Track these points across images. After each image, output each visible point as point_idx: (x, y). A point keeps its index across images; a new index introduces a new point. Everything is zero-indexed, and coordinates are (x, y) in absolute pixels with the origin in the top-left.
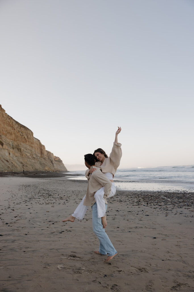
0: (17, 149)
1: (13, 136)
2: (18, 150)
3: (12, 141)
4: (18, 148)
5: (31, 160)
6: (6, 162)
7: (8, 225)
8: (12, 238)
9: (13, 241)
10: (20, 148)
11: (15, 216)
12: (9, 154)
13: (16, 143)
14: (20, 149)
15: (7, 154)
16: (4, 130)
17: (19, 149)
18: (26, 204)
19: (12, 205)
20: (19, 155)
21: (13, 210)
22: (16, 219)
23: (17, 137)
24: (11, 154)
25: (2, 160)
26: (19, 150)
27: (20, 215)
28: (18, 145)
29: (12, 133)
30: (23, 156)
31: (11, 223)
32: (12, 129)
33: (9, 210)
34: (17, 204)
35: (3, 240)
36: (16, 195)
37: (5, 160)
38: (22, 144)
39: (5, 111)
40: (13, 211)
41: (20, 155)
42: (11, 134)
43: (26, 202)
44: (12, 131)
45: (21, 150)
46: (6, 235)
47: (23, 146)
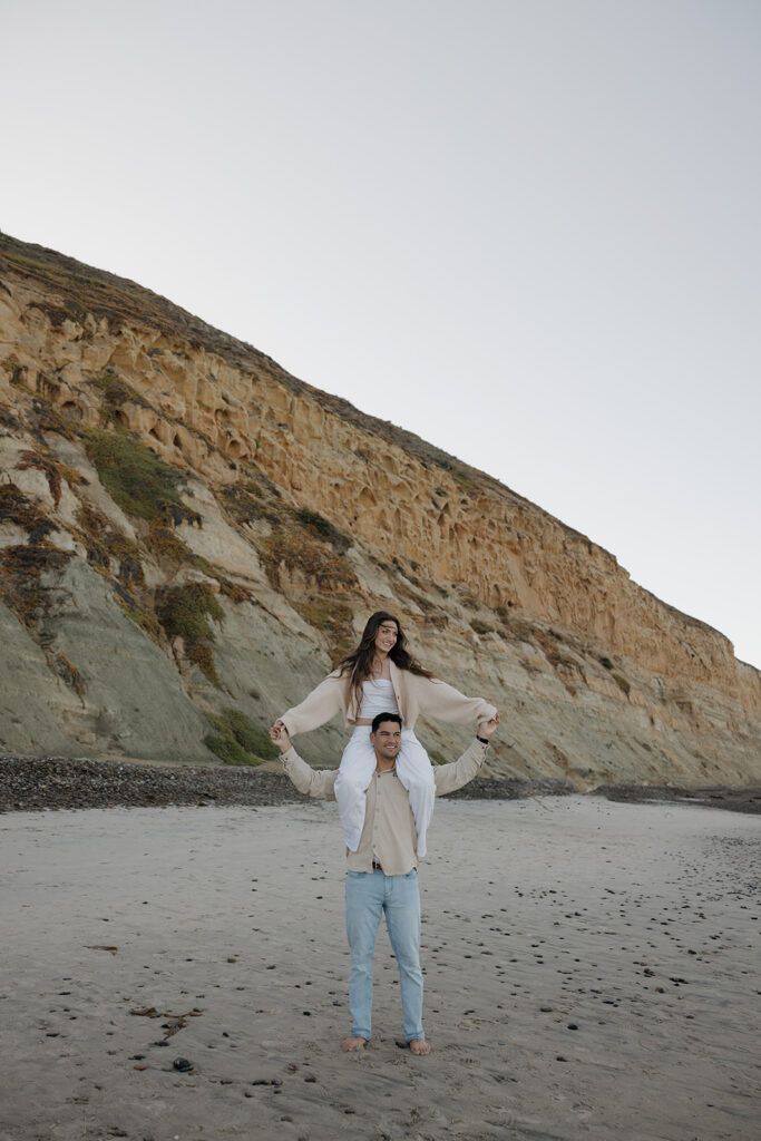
0: (678, 703)
1: (662, 658)
2: (682, 708)
3: (657, 675)
4: (681, 700)
5: (730, 745)
6: (641, 750)
7: (696, 956)
8: (719, 995)
9: (724, 1004)
10: (687, 700)
11: (713, 935)
12: (652, 721)
13: (671, 683)
14: (690, 705)
15: (645, 723)
16: (627, 639)
17: (684, 703)
18: (743, 903)
19: (694, 902)
20: (687, 724)
21: (701, 915)
22: (718, 943)
23: (674, 660)
24: (657, 721)
25: (628, 744)
26: (685, 706)
27: (728, 933)
28: (681, 690)
29: (655, 647)
30: (701, 729)
31: (703, 953)
32: (657, 634)
33: (689, 915)
34: (711, 899)
35: (691, 994)
36: (699, 868)
37: (639, 743)
38: (694, 684)
39: (628, 574)
40: (700, 919)
41: (691, 725)
42: (654, 652)
43: (741, 896)
44: (658, 640)
45: (691, 708)
46: (696, 982)
47: (698, 693)
